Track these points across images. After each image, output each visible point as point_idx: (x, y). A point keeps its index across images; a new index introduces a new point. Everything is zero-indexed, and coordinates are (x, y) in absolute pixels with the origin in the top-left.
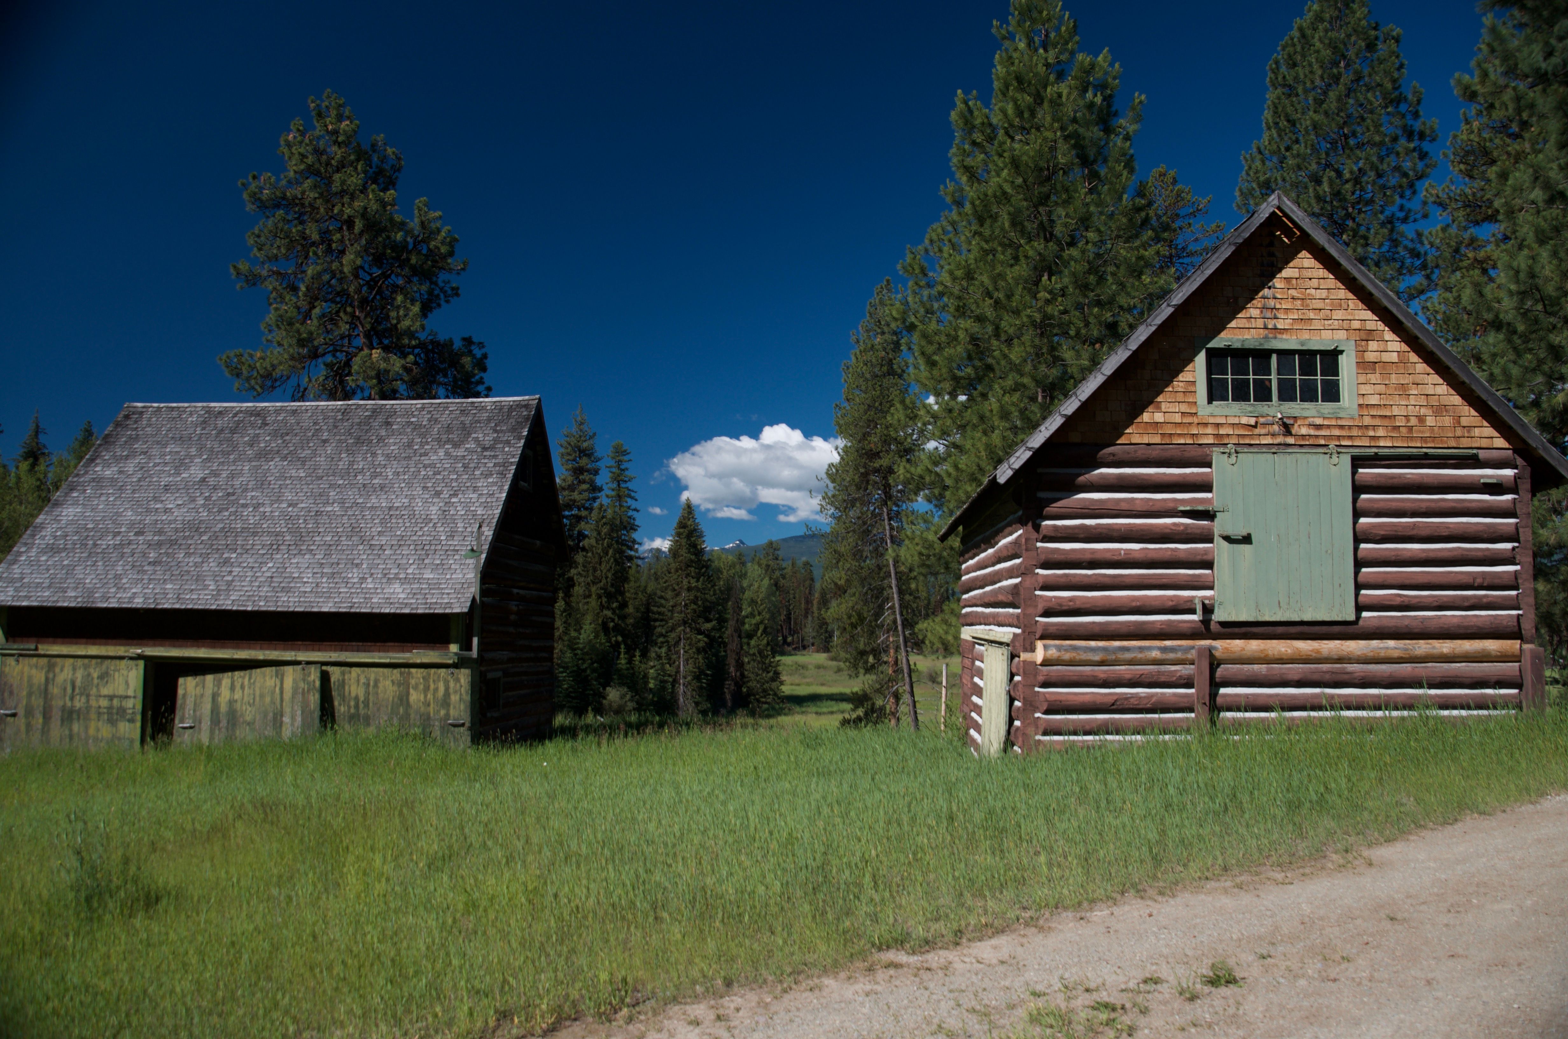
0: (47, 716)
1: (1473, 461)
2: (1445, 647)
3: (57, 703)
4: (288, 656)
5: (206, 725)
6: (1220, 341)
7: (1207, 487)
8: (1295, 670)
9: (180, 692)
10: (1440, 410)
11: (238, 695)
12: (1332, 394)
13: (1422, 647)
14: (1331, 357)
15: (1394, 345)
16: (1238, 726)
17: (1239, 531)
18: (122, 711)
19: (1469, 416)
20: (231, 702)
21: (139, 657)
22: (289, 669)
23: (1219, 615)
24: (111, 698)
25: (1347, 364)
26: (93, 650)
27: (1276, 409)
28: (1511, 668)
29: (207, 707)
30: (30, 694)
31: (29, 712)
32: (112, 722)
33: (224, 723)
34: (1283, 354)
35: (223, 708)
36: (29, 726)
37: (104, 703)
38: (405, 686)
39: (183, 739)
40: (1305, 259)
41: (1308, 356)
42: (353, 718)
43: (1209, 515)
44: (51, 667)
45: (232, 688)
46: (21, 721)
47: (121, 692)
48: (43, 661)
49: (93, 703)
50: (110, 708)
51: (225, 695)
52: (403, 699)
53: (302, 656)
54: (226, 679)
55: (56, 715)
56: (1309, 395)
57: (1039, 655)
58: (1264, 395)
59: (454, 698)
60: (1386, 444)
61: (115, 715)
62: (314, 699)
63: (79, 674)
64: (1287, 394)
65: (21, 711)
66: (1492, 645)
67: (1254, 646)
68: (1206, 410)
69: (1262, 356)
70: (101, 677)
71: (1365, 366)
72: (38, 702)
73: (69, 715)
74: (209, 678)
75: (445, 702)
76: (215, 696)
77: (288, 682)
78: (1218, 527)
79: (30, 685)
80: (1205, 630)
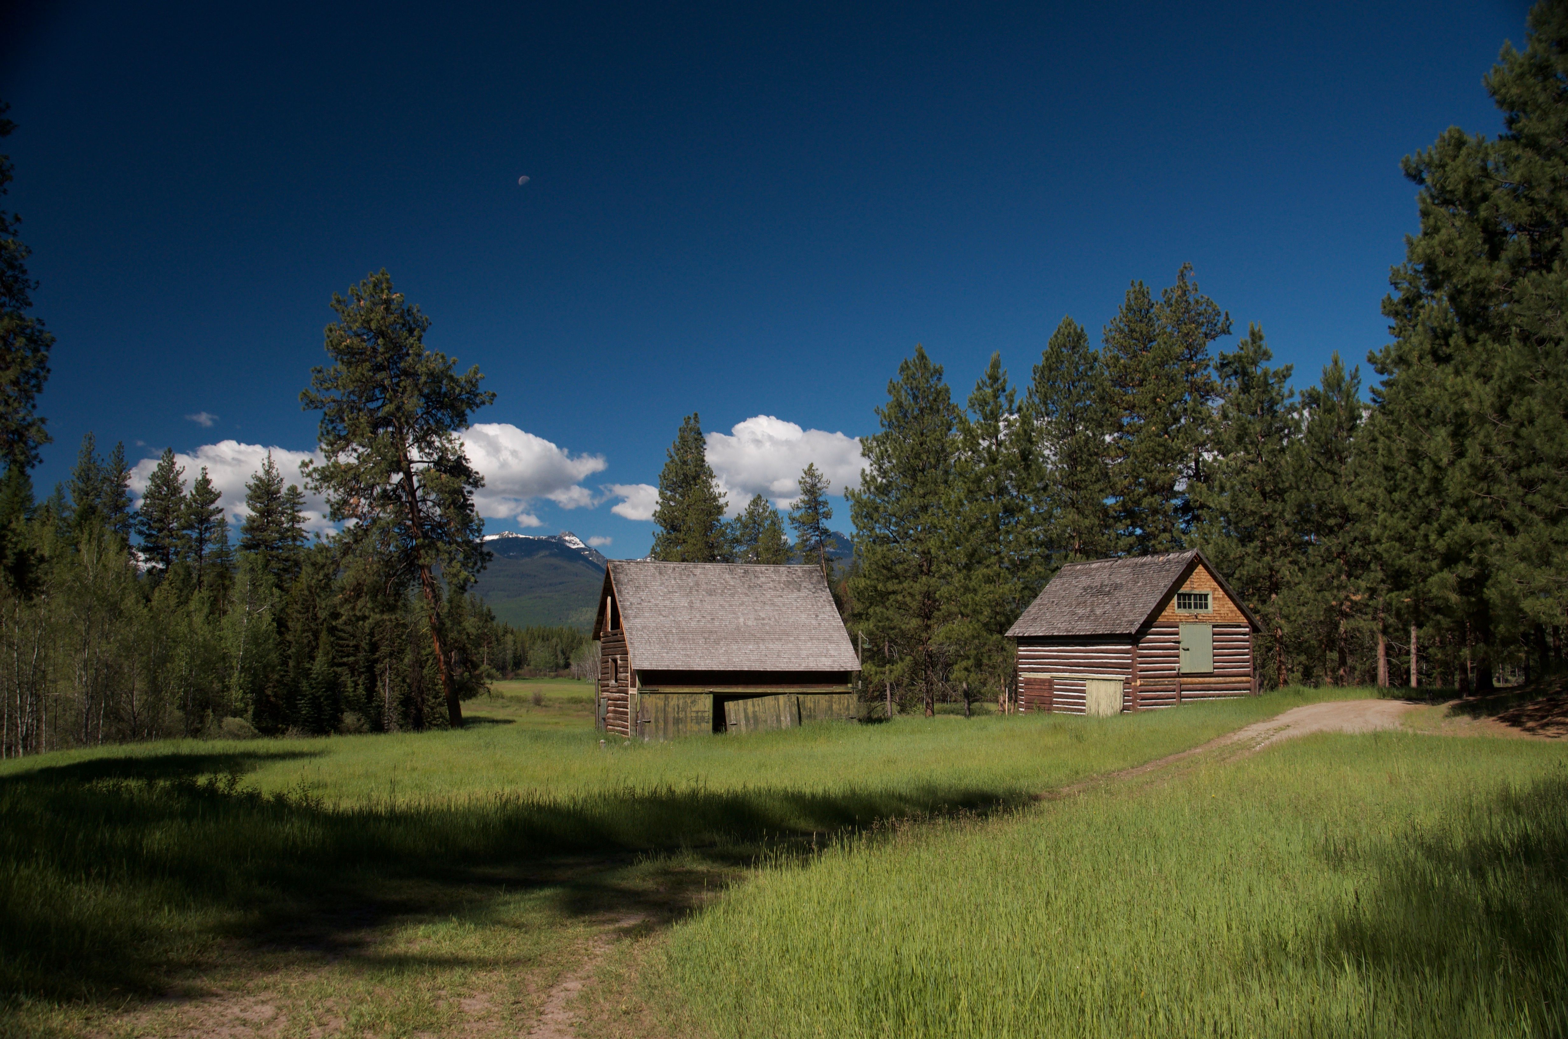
0: (666, 722)
1: (1239, 626)
2: (1233, 679)
3: (671, 716)
4: (780, 690)
5: (743, 722)
6: (1180, 592)
7: (1177, 634)
8: (1199, 686)
9: (726, 708)
10: (1232, 611)
11: (757, 709)
12: (1206, 607)
13: (1228, 679)
14: (1206, 596)
15: (1221, 592)
16: (1185, 703)
17: (1186, 647)
18: (703, 718)
19: (1239, 613)
20: (754, 712)
21: (711, 693)
22: (781, 697)
23: (1182, 671)
24: (697, 712)
25: (1210, 598)
26: (686, 690)
27: (1194, 611)
28: (1248, 685)
29: (742, 715)
30: (657, 712)
31: (657, 721)
32: (698, 723)
33: (752, 721)
34: (1195, 595)
35: (750, 714)
36: (657, 727)
37: (694, 715)
38: (831, 701)
39: (732, 730)
40: (1200, 567)
41: (1201, 595)
42: (809, 717)
43: (1179, 642)
44: (666, 699)
45: (753, 706)
46: (653, 724)
47: (702, 709)
48: (662, 696)
49: (689, 715)
50: (697, 717)
51: (750, 709)
52: (830, 708)
53: (787, 690)
54: (749, 702)
55: (671, 720)
56: (1201, 607)
57: (1138, 683)
58: (1190, 607)
59: (851, 707)
60: (1220, 622)
61: (699, 720)
62: (795, 709)
63: (681, 702)
64: (1196, 607)
65: (653, 720)
66: (1244, 679)
67: (1189, 679)
68: (1178, 611)
69: (1190, 595)
70: (692, 703)
71: (1214, 599)
72: (661, 716)
73: (677, 721)
74: (741, 702)
75: (848, 708)
76: (745, 710)
77: (781, 702)
78: (1181, 646)
79: (657, 707)
80: (1178, 676)
